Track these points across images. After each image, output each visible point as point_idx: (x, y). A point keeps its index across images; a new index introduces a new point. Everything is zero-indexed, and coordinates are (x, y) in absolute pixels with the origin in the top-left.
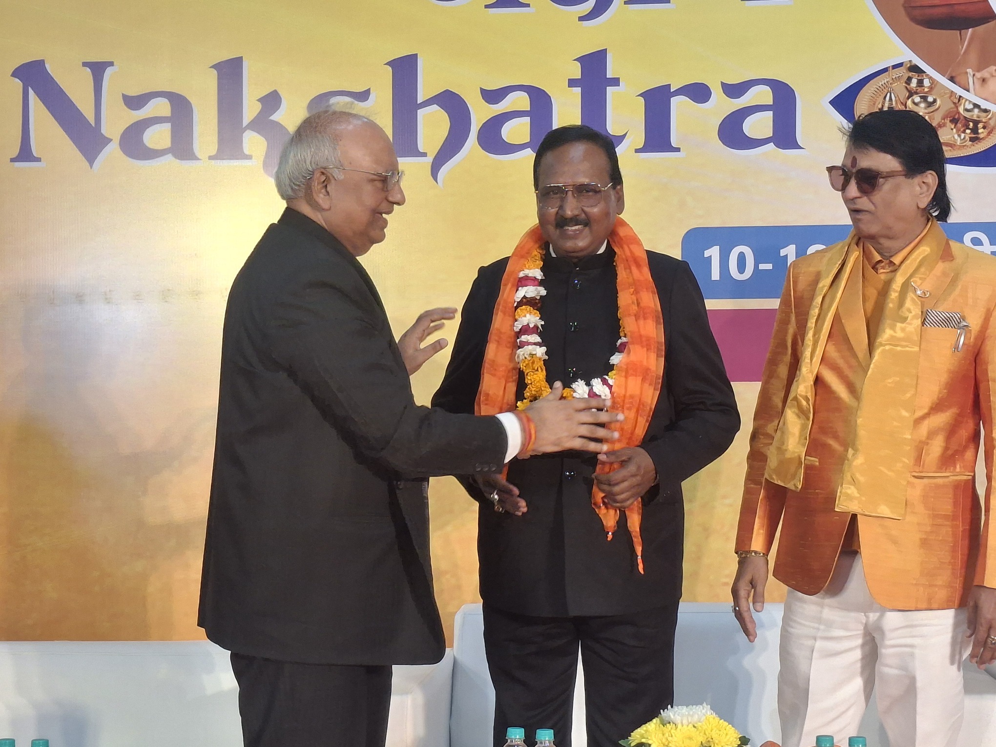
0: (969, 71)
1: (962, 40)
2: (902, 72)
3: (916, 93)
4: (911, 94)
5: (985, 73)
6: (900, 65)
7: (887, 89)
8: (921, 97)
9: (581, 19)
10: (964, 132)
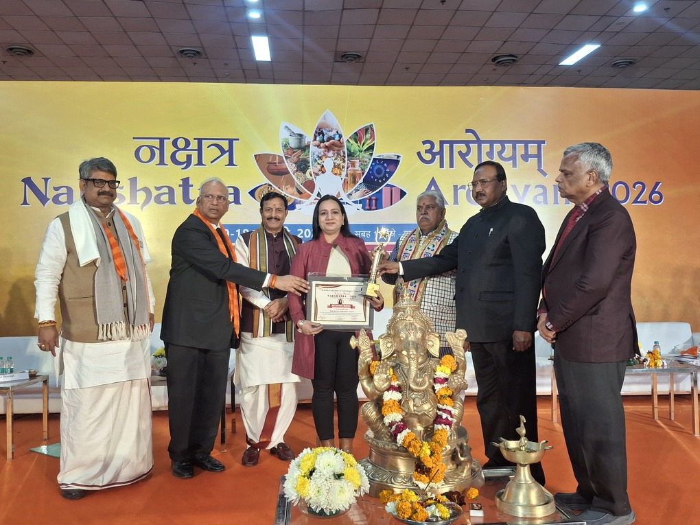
0: (283, 186)
1: (282, 179)
2: (266, 186)
5: (287, 187)
6: (266, 184)
9: (182, 169)
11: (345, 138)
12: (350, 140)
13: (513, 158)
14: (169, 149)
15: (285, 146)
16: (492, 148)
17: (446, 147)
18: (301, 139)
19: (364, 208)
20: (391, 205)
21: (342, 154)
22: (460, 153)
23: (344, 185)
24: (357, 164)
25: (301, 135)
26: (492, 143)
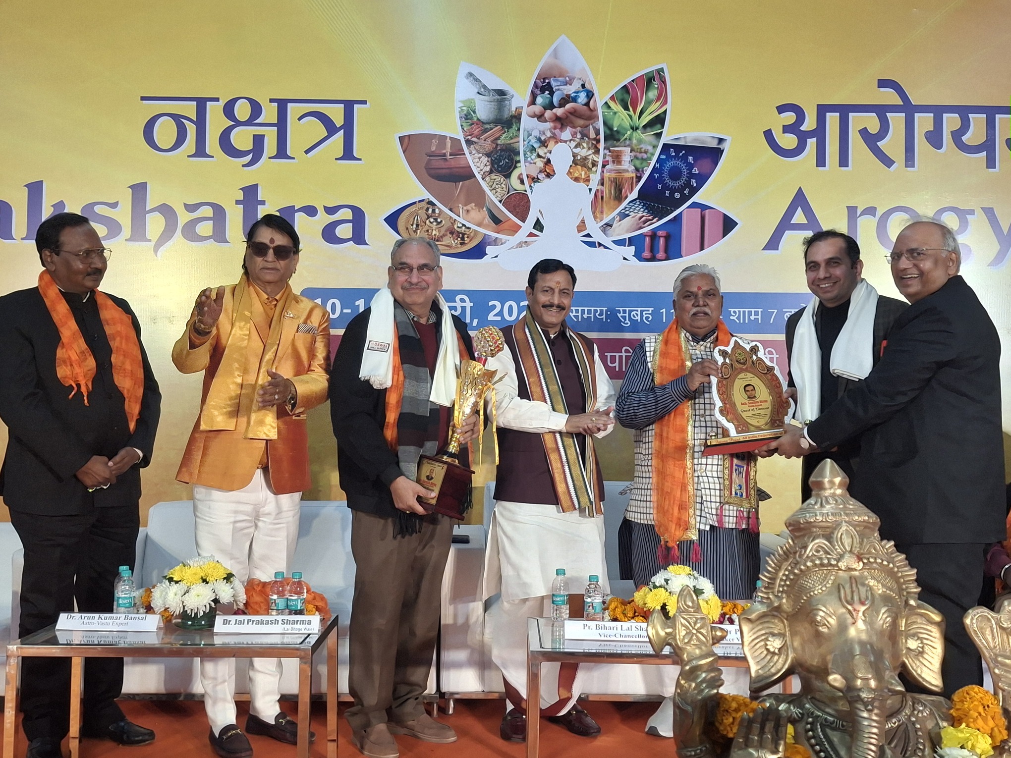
0: (460, 205)
1: (457, 189)
2: (423, 204)
3: (431, 217)
4: (429, 217)
5: (468, 207)
6: (423, 200)
7: (415, 214)
8: (434, 219)
9: (243, 166)
10: (457, 239)
11: (599, 101)
12: (612, 104)
13: (988, 146)
14: (216, 122)
15: (467, 116)
16: (938, 123)
17: (832, 119)
18: (503, 100)
19: (638, 255)
20: (702, 248)
21: (592, 135)
22: (864, 132)
23: (594, 204)
24: (627, 156)
25: (501, 93)
26: (938, 111)
